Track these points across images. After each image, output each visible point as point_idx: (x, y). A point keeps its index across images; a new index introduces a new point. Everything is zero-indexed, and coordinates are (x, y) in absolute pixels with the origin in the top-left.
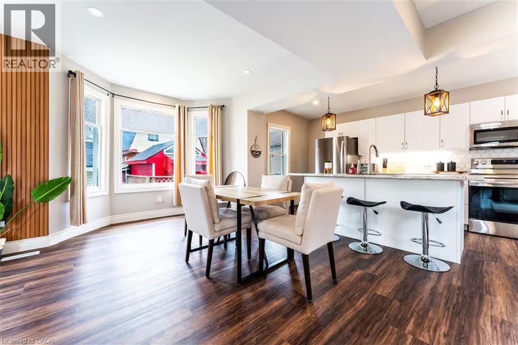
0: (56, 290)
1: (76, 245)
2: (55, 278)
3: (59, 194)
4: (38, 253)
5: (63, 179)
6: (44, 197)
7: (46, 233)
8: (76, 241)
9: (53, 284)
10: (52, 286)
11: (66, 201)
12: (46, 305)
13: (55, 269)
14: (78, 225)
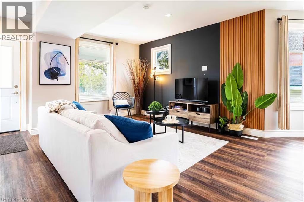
0: (248, 162)
1: (278, 143)
2: (253, 156)
3: (269, 105)
4: (257, 139)
5: (272, 95)
6: (261, 105)
7: (263, 129)
8: (281, 140)
9: (250, 158)
10: (250, 159)
11: (277, 110)
12: (239, 166)
13: (256, 152)
14: (282, 129)
